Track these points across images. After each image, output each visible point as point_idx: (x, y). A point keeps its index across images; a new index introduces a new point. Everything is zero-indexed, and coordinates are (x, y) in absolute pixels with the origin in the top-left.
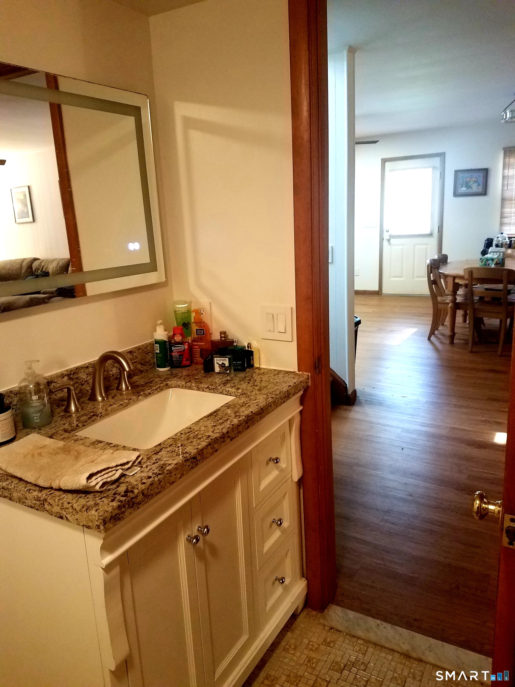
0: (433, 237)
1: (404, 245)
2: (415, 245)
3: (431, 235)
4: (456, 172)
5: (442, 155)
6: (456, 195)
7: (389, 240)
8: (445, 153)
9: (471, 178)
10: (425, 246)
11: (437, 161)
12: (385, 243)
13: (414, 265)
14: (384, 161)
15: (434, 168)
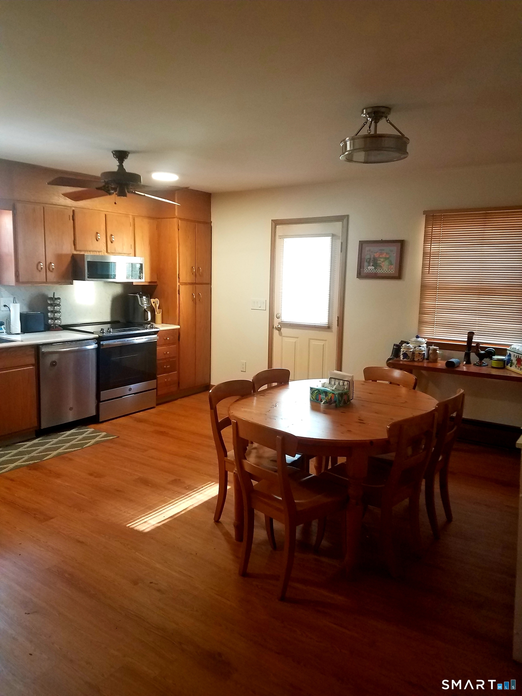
0: (332, 331)
1: (297, 338)
2: (310, 339)
3: (328, 328)
4: (362, 244)
5: (344, 219)
6: (360, 275)
7: (279, 329)
8: (348, 216)
9: (381, 254)
10: (322, 343)
11: (338, 227)
12: (276, 332)
13: (309, 365)
14: (276, 223)
15: (333, 236)
